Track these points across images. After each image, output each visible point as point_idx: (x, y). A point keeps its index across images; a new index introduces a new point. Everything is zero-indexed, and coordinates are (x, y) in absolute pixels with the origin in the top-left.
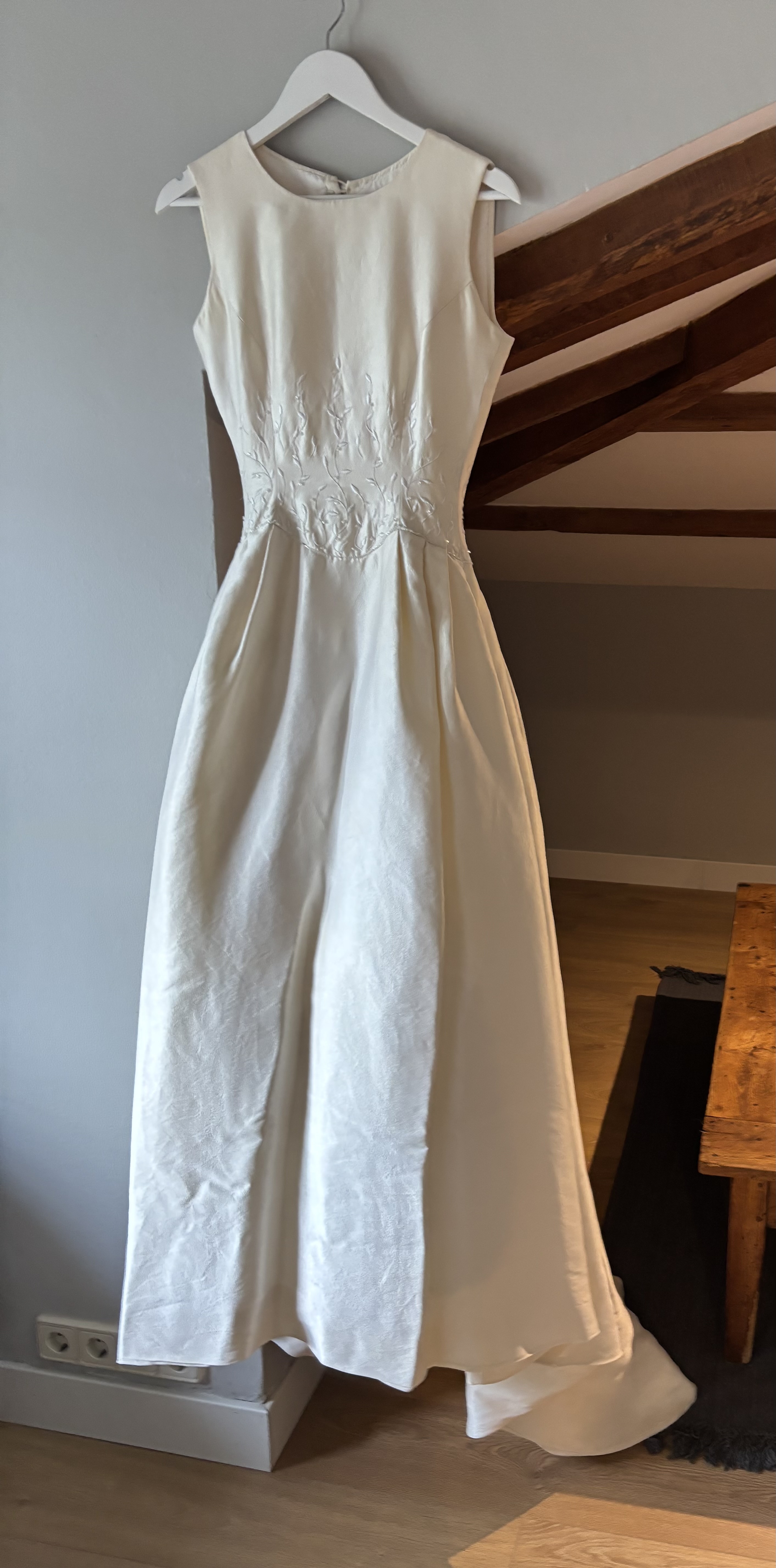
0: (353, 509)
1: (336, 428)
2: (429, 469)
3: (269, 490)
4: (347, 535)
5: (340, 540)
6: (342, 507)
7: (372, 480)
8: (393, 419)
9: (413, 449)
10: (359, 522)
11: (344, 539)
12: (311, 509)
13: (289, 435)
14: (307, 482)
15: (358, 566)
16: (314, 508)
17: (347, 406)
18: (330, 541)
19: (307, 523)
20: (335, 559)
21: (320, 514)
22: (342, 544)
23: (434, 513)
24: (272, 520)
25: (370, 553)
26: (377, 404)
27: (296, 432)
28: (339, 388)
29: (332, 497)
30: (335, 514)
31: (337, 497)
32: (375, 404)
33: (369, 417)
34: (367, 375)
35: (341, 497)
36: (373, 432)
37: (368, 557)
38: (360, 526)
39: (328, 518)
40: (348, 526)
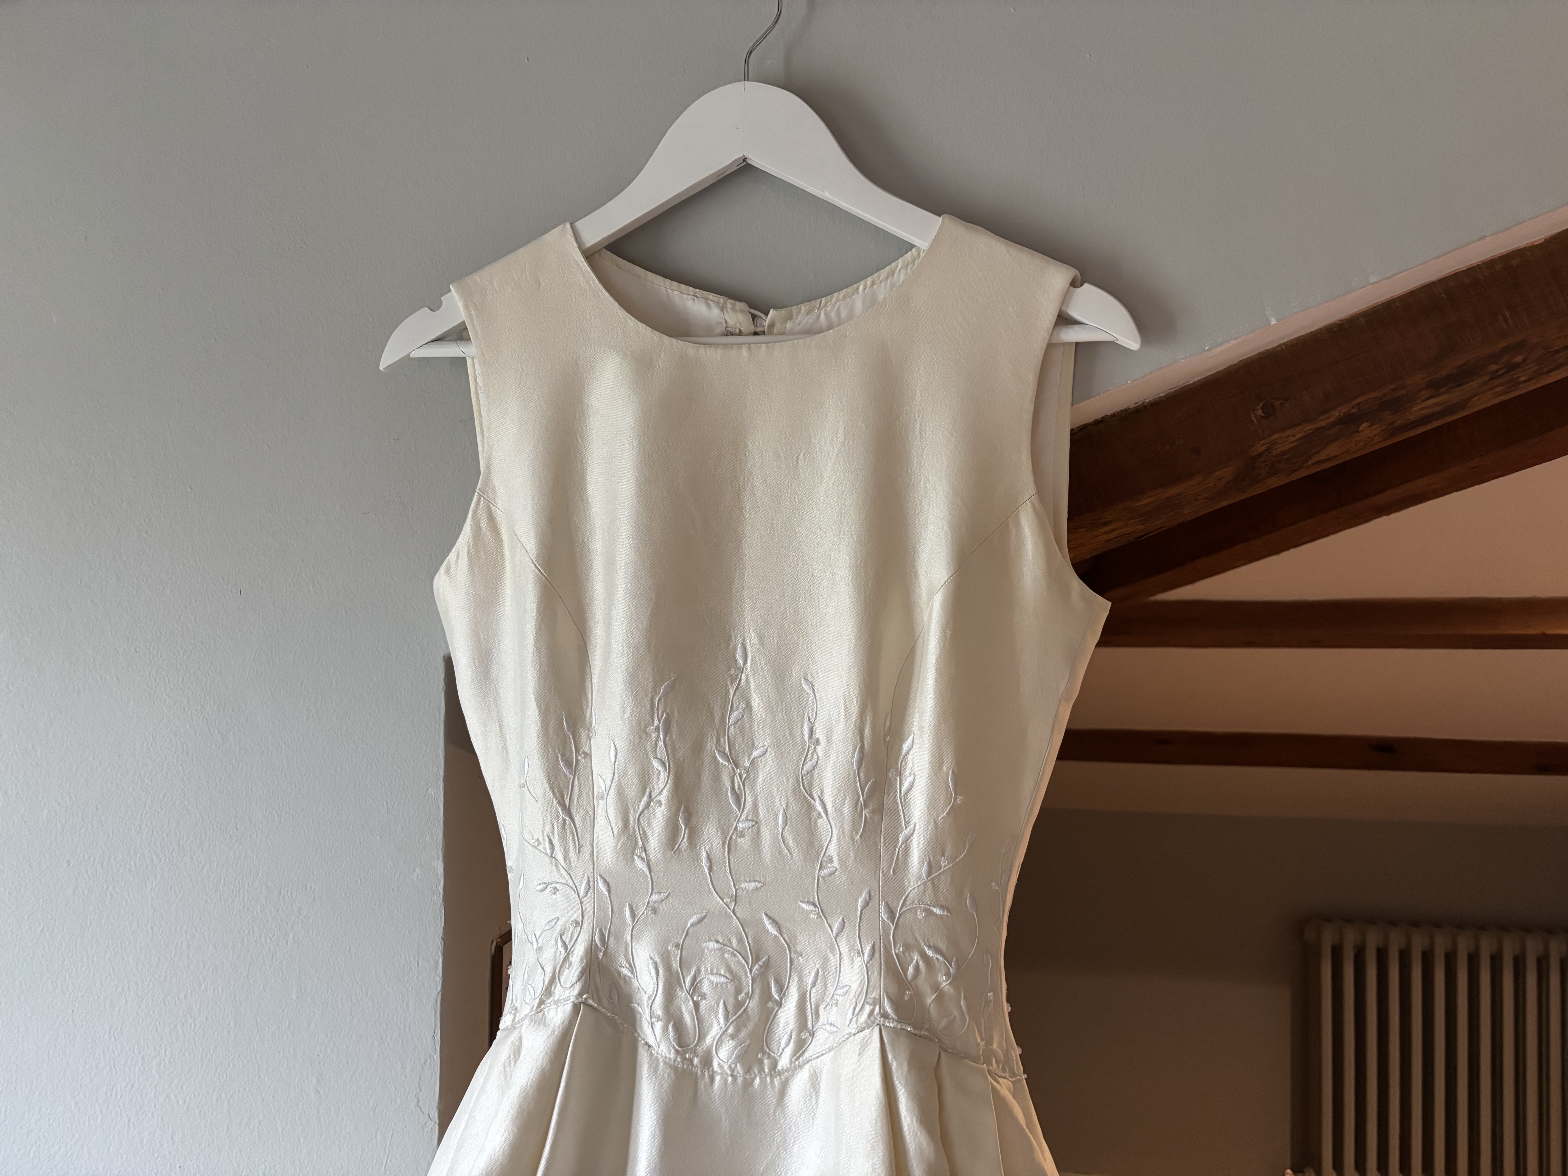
0: (767, 966)
1: (733, 788)
2: (944, 884)
3: (577, 924)
4: (750, 1026)
5: (733, 1037)
6: (740, 963)
7: (814, 905)
8: (866, 774)
9: (908, 838)
10: (776, 996)
11: (742, 1035)
12: (668, 968)
13: (630, 806)
14: (663, 908)
15: (771, 1096)
16: (676, 965)
17: (759, 743)
18: (708, 1040)
19: (659, 999)
20: (718, 1078)
21: (688, 980)
22: (736, 1047)
23: (955, 981)
24: (580, 994)
25: (800, 1067)
26: (829, 740)
27: (645, 799)
28: (743, 705)
29: (717, 942)
30: (723, 979)
31: (730, 940)
32: (823, 740)
33: (807, 767)
34: (806, 680)
35: (740, 940)
36: (817, 800)
37: (793, 1075)
38: (780, 1005)
39: (706, 988)
40: (753, 1005)
